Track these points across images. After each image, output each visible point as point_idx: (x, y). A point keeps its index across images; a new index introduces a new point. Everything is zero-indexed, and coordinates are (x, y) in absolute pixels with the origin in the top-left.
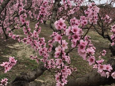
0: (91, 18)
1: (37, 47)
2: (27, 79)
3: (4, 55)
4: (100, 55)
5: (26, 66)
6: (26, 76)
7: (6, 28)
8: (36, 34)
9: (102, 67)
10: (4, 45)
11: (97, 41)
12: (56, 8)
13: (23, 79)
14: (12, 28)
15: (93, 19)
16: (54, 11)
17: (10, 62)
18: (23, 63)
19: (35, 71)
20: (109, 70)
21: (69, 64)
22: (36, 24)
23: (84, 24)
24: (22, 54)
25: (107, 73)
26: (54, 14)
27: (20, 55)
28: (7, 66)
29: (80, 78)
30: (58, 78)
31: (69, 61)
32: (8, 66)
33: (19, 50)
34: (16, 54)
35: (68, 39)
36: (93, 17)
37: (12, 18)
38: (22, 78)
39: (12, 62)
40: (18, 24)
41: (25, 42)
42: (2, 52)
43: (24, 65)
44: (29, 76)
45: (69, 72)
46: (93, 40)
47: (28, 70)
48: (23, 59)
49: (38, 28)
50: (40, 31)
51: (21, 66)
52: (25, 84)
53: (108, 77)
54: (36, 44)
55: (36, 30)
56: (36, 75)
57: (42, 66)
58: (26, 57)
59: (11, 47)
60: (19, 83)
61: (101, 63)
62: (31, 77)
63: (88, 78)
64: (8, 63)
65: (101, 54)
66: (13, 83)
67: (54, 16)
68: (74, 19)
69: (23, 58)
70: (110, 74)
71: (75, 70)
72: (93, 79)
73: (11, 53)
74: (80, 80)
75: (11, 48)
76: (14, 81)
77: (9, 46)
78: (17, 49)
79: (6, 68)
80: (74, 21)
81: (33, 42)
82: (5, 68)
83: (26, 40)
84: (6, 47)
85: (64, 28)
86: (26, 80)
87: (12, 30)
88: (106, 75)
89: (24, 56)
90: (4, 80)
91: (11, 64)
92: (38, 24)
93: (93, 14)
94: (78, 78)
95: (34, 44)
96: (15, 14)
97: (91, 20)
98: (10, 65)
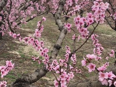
0: (98, 17)
1: (39, 47)
2: (28, 80)
3: (11, 51)
4: (107, 56)
5: (32, 63)
6: (27, 78)
7: (12, 23)
8: (38, 32)
9: (103, 75)
10: (10, 40)
11: (110, 36)
12: (62, 2)
13: (24, 81)
14: (18, 23)
15: (100, 18)
16: (61, 5)
17: (7, 66)
18: (30, 60)
19: (37, 72)
20: (111, 78)
21: (74, 64)
22: (38, 22)
23: (89, 23)
24: (28, 50)
25: (109, 81)
26: (60, 8)
27: (26, 51)
28: (3, 70)
29: (82, 83)
30: (57, 83)
31: (75, 61)
32: (5, 71)
33: (26, 46)
34: (23, 50)
35: (73, 39)
36: (100, 15)
37: (17, 12)
38: (23, 79)
39: (9, 66)
40: (24, 19)
41: (26, 41)
42: (8, 48)
43: (30, 62)
44: (31, 77)
45: (71, 76)
46: (106, 34)
47: (34, 67)
48: (30, 56)
49: (40, 27)
50: (42, 29)
51: (27, 62)
52: (26, 86)
53: (110, 86)
54: (38, 44)
55: (38, 29)
56: (38, 76)
57: (44, 66)
58: (33, 53)
59: (18, 42)
60: (19, 85)
61: (102, 71)
62: (33, 78)
63: (90, 83)
64: (5, 67)
65: (109, 55)
66: (14, 84)
67: (60, 11)
68: (78, 17)
69: (30, 54)
70: (113, 82)
71: (79, 71)
72: (95, 85)
73: (17, 49)
74: (81, 86)
75: (18, 44)
76: (15, 83)
77: (16, 42)
78: (24, 44)
79: (3, 72)
80: (78, 19)
81: (34, 41)
82: (1, 73)
83: (27, 39)
84: (12, 42)
85: (68, 27)
86: (27, 82)
87: (18, 25)
88: (109, 83)
89: (30, 52)
90: (3, 83)
91: (8, 68)
92: (40, 22)
93: (99, 12)
94: (80, 83)
95: (36, 44)
96: (22, 6)
97: (98, 19)
98: (6, 69)
